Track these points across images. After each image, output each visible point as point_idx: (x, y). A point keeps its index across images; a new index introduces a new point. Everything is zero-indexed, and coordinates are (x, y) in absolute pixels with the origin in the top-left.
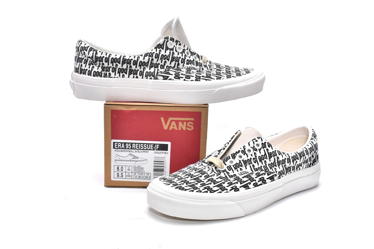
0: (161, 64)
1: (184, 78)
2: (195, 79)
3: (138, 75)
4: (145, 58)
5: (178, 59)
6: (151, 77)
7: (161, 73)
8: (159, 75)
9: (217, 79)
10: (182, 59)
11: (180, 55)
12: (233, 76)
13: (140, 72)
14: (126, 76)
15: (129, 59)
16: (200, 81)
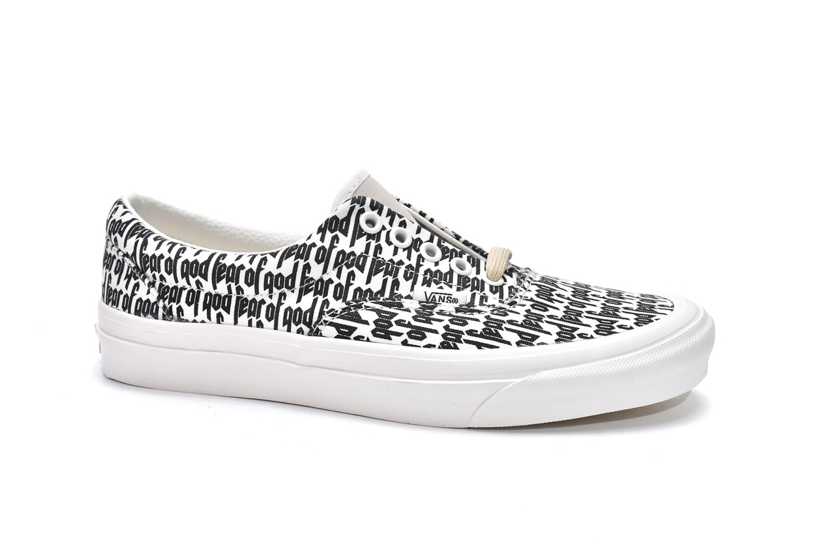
0: (336, 281)
1: (405, 337)
2: (442, 340)
3: (263, 318)
4: (284, 262)
5: (393, 268)
6: (302, 325)
7: (333, 315)
8: (325, 322)
9: (518, 344)
10: (410, 266)
11: (402, 255)
12: (581, 336)
13: (268, 307)
14: (229, 318)
15: (233, 266)
16: (456, 348)
